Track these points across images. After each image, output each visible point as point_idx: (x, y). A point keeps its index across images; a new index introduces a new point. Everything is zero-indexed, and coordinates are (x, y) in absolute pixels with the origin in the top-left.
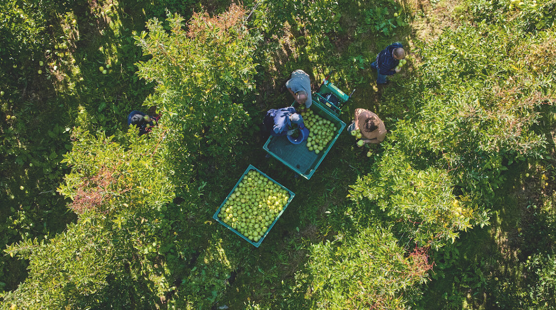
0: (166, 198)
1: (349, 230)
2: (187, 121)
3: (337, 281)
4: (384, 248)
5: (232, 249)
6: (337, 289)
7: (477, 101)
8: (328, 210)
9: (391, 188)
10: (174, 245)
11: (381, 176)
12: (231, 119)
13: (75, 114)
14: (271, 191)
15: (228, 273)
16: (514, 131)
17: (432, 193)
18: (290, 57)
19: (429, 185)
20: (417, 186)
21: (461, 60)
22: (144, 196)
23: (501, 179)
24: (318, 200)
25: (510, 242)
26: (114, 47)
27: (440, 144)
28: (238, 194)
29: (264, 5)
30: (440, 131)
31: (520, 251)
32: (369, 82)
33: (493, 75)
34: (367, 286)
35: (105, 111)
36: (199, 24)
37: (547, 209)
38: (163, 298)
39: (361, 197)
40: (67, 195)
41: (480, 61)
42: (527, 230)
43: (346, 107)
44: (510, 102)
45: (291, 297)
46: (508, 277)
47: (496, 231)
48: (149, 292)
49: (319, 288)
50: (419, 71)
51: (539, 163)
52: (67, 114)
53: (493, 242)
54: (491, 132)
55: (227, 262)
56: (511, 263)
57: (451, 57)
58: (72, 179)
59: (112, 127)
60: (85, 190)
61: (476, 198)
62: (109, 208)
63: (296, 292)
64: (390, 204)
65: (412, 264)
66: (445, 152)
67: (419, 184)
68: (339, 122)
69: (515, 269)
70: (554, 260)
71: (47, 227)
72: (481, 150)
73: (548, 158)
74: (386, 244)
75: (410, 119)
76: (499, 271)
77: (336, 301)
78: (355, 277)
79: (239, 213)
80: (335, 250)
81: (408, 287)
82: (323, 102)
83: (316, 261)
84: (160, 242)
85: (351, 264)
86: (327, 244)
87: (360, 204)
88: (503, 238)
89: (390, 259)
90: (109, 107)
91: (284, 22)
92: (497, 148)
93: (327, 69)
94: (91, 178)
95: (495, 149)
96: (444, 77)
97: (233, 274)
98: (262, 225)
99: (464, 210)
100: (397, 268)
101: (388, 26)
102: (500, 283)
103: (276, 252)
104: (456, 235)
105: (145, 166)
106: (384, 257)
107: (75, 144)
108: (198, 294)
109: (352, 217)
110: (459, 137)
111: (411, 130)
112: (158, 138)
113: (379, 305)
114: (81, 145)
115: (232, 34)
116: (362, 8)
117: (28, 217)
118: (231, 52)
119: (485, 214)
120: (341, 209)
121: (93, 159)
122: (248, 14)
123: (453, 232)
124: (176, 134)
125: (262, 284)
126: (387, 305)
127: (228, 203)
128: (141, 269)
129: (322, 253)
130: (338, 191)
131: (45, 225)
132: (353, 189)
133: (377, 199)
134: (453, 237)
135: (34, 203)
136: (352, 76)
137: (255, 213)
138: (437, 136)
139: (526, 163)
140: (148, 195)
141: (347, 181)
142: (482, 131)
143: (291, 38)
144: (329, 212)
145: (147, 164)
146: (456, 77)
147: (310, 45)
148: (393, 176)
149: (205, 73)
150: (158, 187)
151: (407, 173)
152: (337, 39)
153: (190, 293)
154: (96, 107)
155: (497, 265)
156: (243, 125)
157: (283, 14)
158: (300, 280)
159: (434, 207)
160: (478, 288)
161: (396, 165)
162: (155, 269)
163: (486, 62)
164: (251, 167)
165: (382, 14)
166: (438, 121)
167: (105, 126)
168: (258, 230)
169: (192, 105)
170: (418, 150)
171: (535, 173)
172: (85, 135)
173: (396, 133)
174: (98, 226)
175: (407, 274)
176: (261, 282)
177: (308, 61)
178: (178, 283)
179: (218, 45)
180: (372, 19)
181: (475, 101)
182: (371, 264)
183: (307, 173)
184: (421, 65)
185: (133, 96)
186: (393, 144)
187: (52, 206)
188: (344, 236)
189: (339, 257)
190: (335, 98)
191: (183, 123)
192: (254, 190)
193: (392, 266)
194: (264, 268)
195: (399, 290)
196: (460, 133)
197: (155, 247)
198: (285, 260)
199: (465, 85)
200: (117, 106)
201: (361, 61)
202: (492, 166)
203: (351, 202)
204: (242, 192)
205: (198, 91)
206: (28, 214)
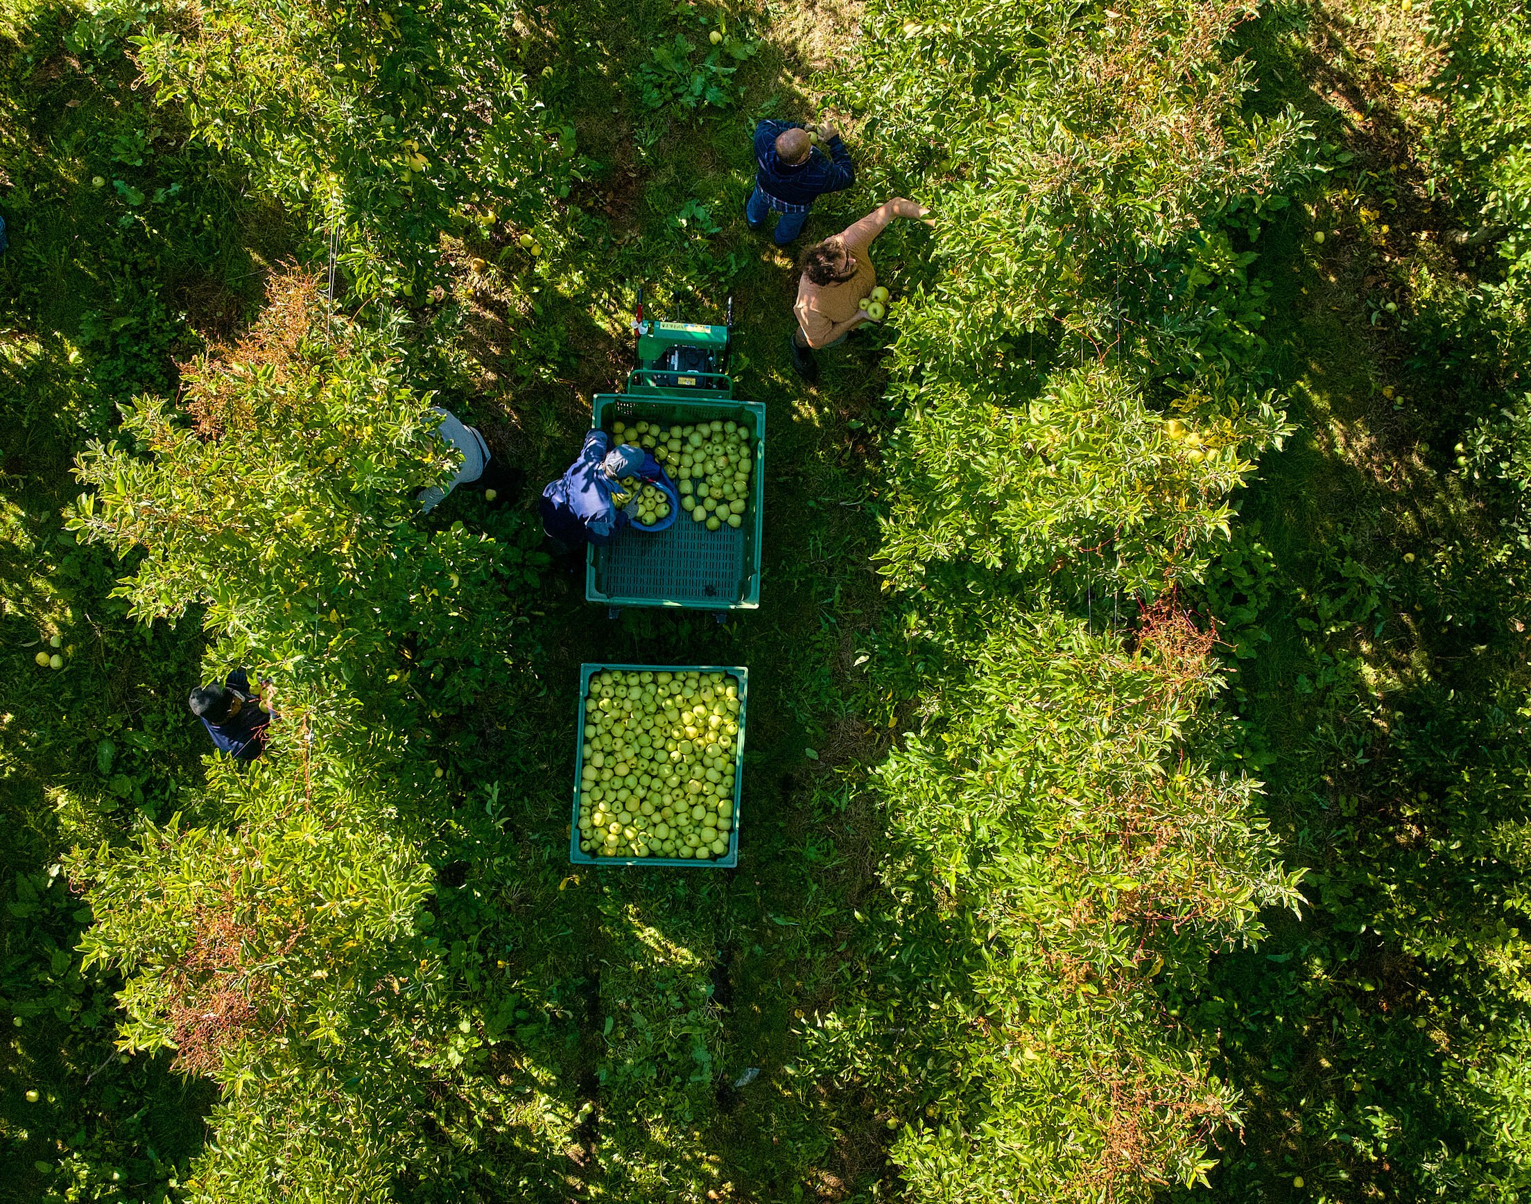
0: (413, 890)
1: (942, 671)
2: (343, 655)
3: (994, 825)
4: (1061, 663)
5: (673, 912)
6: (1006, 845)
7: (1059, 129)
8: (858, 656)
9: (983, 496)
10: (517, 995)
11: (936, 482)
12: (455, 580)
13: (48, 819)
14: (679, 698)
15: (702, 980)
16: (1204, 146)
17: (1096, 441)
18: (511, 321)
19: (1074, 427)
20: (1045, 450)
21: (956, 48)
22: (352, 920)
23: (1256, 291)
24: (818, 646)
25: (1383, 439)
26: (40, 584)
27: (1036, 299)
28: (599, 760)
29: (351, 231)
30: (1015, 268)
31: (1424, 448)
32: (756, 257)
33: (1060, 36)
34: (1080, 791)
35: (123, 762)
36: (212, 388)
37: (1427, 293)
38: (575, 1150)
39: (917, 568)
40: (152, 1043)
41: (1005, 18)
42: (1409, 382)
43: (738, 359)
44: (1149, 78)
45: (904, 941)
46: (1436, 533)
47: (1328, 433)
48: (530, 1157)
49: (958, 876)
50: (866, 146)
51: (1331, 187)
52: (27, 832)
53: (1340, 467)
54: (1145, 187)
55: (684, 955)
56: (1420, 492)
57: (923, 58)
58: (140, 996)
59: (163, 793)
60: (188, 1003)
61: (1219, 382)
62: (282, 1010)
63: (907, 922)
64: (1005, 539)
65: (1159, 661)
66: (1061, 313)
67: (1048, 440)
68: (742, 408)
69: (1439, 501)
70: (1525, 415)
71: (160, 1156)
72: (1151, 251)
73: (1345, 158)
74: (1060, 650)
75: (920, 286)
76: (1402, 534)
77: (1025, 879)
78: (1034, 785)
79: (633, 805)
80: (941, 747)
81: (1184, 726)
82: (668, 383)
83: (909, 807)
84: (476, 1012)
85: (1002, 758)
86: (909, 743)
87: (928, 588)
88: (1359, 440)
89: (1094, 682)
90: (123, 745)
91: (435, 240)
92: (1189, 216)
93: (627, 291)
94: (185, 960)
95: (1186, 224)
96: (939, 122)
97: (718, 975)
98: (712, 801)
99: (1207, 432)
100: (1126, 694)
101: (712, 79)
102: (1424, 562)
103: (792, 848)
104: (1224, 512)
105: (307, 843)
106: (1076, 686)
107: (91, 897)
108: (658, 1084)
109: (929, 633)
110: (1075, 254)
111: (939, 312)
112: (296, 746)
113: (1141, 820)
114: (111, 891)
115: (315, 358)
116: (617, 74)
117: (97, 1162)
118: (338, 407)
119: (1266, 408)
120: (890, 630)
121: (159, 909)
122: (325, 279)
123: (1213, 509)
124: (337, 709)
125: (808, 955)
126: (1161, 807)
127: (586, 800)
128: (470, 1114)
129: (912, 776)
130: (854, 590)
131: (150, 1152)
132: (886, 562)
133: (963, 546)
134: (1220, 520)
135: (87, 1118)
136: (703, 268)
137: (675, 780)
138: (1016, 286)
139: (1296, 205)
140: (358, 914)
141: (860, 548)
142: (1122, 199)
143: (483, 270)
144: (863, 659)
145: (309, 832)
146: (967, 101)
147: (542, 256)
148: (968, 463)
149: (309, 503)
150: (373, 875)
151: (998, 432)
152: (604, 196)
153: (637, 1092)
154: (91, 766)
155: (1387, 521)
156: (496, 573)
157: (417, 220)
158: (900, 881)
159: (1124, 474)
160: (1377, 610)
161: (956, 428)
162: (505, 1091)
163: (1022, 13)
164: (586, 669)
165: (679, 59)
166: (994, 247)
167: (146, 801)
168: (710, 820)
169: (331, 606)
170: (989, 354)
171: (1335, 220)
172: (102, 856)
173: (903, 344)
174: (284, 1074)
175: (1161, 695)
176: (802, 949)
177: (563, 300)
178: (590, 1089)
179: (297, 409)
180: (660, 86)
181: (1056, 133)
182: (1055, 724)
183: (744, 592)
184: (861, 126)
185: (167, 678)
186: (917, 378)
187: (139, 1093)
188: (942, 698)
189: (959, 758)
190: (693, 354)
191: (336, 669)
192: (633, 724)
193: (1113, 697)
194: (788, 909)
195: (1169, 749)
196: (1068, 241)
197: (471, 1034)
198: (828, 854)
199: (1006, 105)
200: (142, 729)
201: (701, 213)
202: (1213, 273)
203: (903, 596)
204: (607, 749)
205: (318, 559)
206: (90, 1153)
